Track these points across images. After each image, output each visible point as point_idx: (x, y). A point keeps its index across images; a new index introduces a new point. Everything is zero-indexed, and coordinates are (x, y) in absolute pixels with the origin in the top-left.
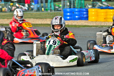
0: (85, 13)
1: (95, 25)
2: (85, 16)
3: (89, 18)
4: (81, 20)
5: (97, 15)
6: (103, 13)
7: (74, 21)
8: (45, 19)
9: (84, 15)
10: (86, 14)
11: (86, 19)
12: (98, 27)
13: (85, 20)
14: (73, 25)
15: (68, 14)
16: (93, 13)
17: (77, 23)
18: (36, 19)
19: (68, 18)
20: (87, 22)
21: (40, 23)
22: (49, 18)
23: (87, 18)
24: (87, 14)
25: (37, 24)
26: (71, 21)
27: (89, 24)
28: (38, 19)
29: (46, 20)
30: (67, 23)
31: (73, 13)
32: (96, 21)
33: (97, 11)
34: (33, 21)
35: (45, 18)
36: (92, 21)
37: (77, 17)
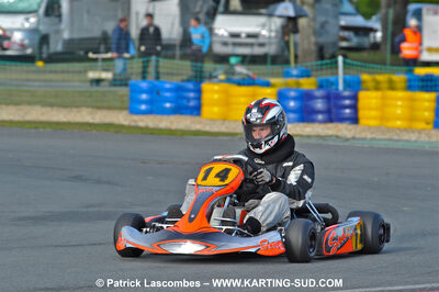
0: (192, 95)
1: (223, 129)
2: (192, 103)
3: (205, 109)
4: (182, 114)
5: (226, 103)
6: (245, 96)
7: (159, 117)
8: (74, 109)
9: (189, 99)
10: (194, 98)
11: (195, 113)
12: (236, 138)
13: (191, 114)
14: (161, 130)
15: (144, 96)
16: (216, 96)
17: (171, 122)
18: (49, 109)
19: (143, 107)
20: (200, 122)
21: (65, 120)
22: (88, 107)
23: (197, 110)
24: (199, 98)
25: (58, 123)
26: (151, 117)
27: (207, 129)
28: (55, 108)
29: (79, 112)
30: (142, 121)
31: (158, 93)
32: (224, 120)
33: (226, 92)
34: (43, 114)
35: (77, 107)
36: (213, 120)
37: (168, 105)
